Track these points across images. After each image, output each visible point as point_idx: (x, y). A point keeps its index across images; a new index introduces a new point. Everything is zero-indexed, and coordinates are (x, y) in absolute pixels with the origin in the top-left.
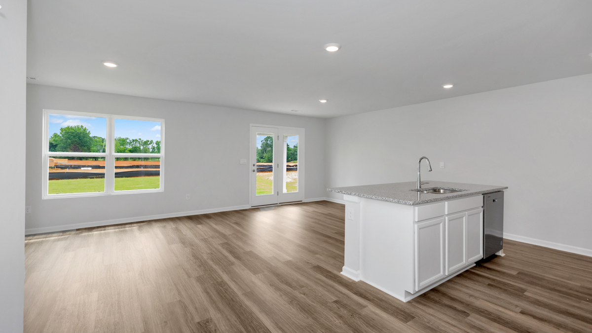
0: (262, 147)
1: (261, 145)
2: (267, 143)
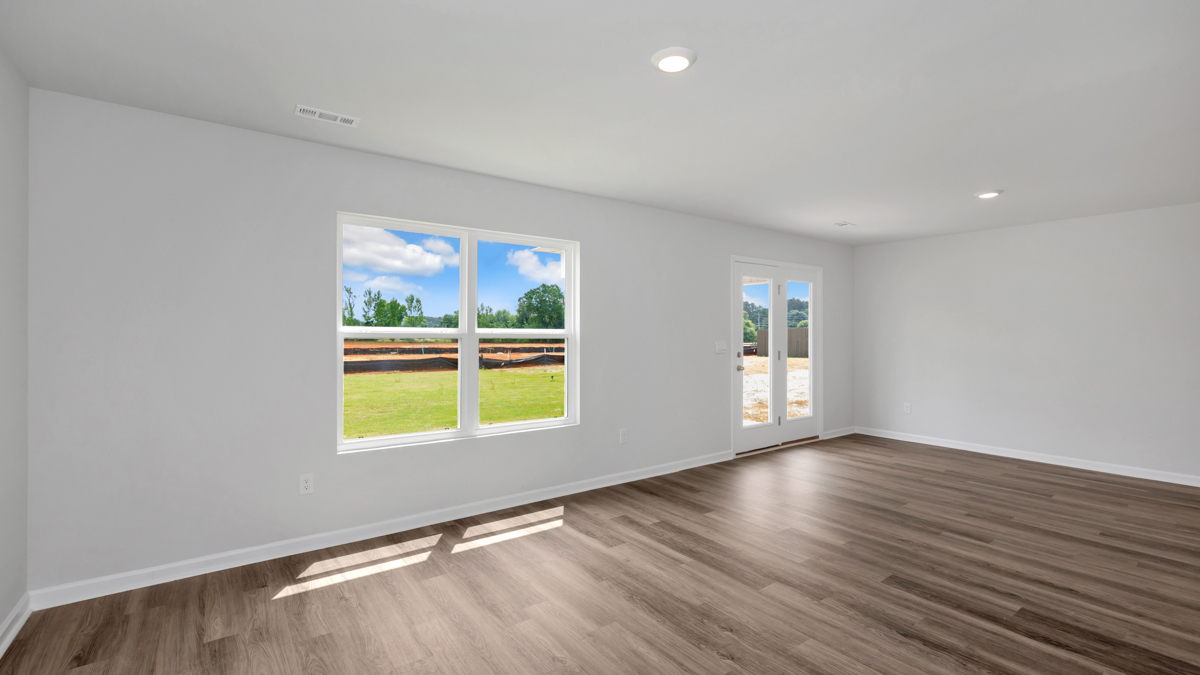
0: (519, 311)
1: (517, 308)
2: (531, 304)
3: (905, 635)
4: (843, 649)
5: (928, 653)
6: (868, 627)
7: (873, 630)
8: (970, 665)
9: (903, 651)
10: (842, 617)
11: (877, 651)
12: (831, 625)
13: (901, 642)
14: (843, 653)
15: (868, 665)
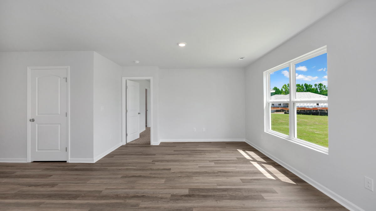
3: (143, 196)
4: (156, 184)
5: (136, 193)
6: (154, 193)
7: (152, 193)
8: (126, 195)
9: (143, 191)
10: (162, 193)
11: (148, 188)
12: (162, 189)
13: (144, 193)
14: (155, 184)
15: (149, 184)
